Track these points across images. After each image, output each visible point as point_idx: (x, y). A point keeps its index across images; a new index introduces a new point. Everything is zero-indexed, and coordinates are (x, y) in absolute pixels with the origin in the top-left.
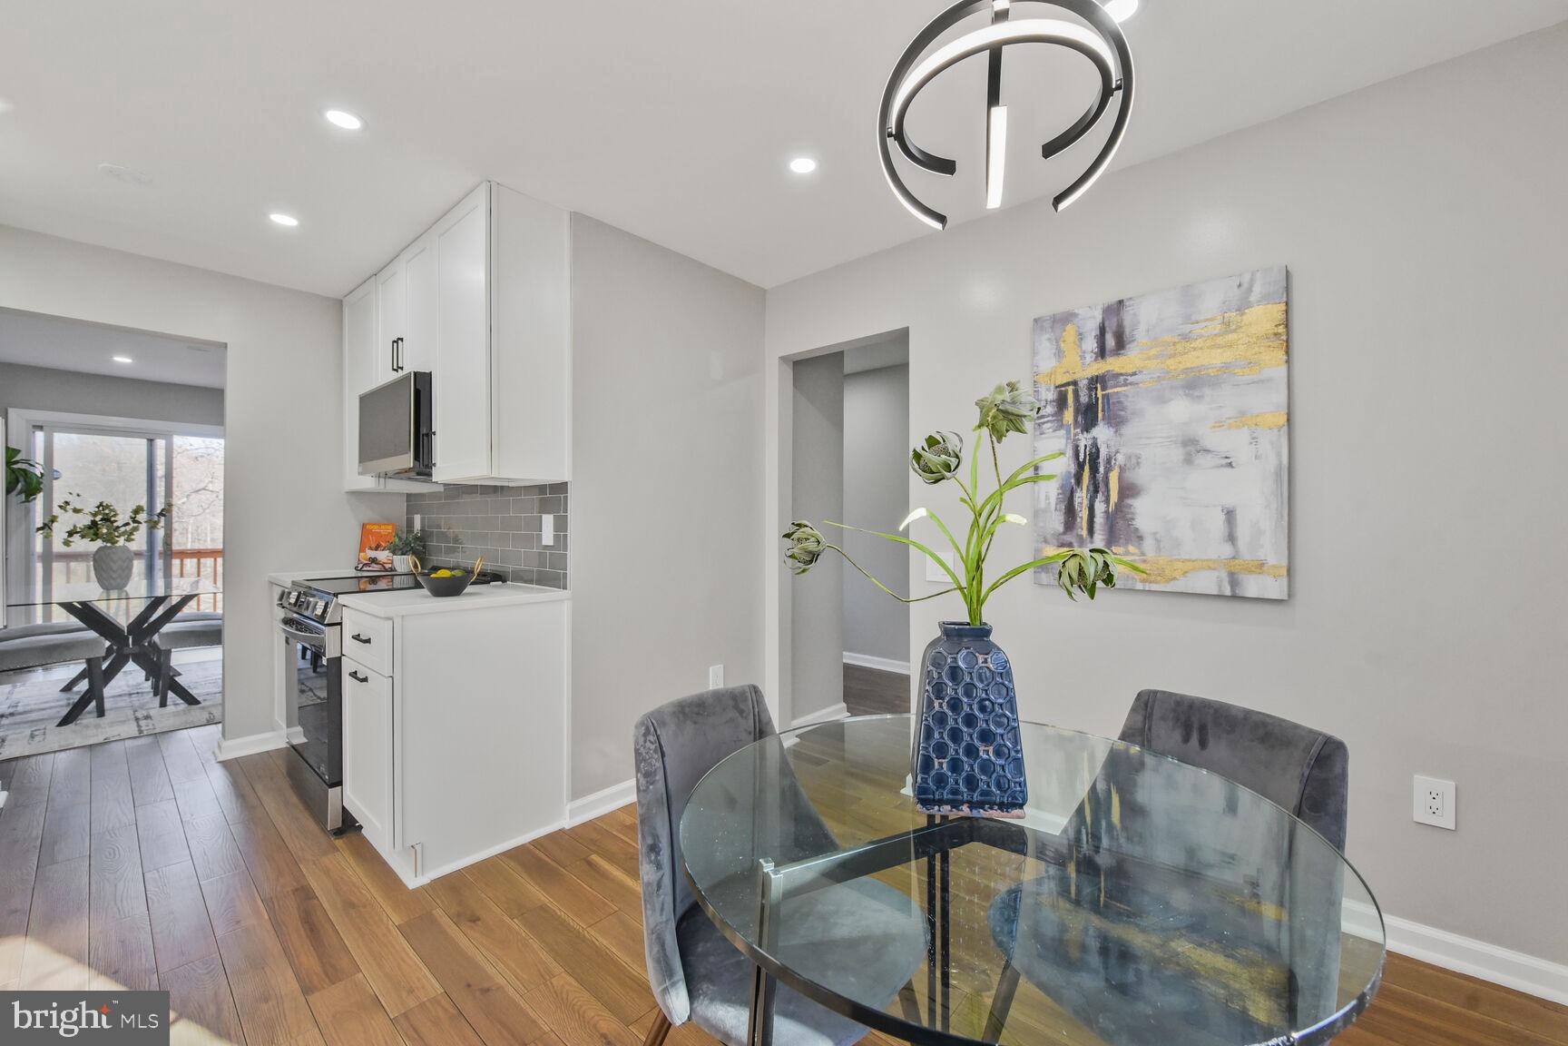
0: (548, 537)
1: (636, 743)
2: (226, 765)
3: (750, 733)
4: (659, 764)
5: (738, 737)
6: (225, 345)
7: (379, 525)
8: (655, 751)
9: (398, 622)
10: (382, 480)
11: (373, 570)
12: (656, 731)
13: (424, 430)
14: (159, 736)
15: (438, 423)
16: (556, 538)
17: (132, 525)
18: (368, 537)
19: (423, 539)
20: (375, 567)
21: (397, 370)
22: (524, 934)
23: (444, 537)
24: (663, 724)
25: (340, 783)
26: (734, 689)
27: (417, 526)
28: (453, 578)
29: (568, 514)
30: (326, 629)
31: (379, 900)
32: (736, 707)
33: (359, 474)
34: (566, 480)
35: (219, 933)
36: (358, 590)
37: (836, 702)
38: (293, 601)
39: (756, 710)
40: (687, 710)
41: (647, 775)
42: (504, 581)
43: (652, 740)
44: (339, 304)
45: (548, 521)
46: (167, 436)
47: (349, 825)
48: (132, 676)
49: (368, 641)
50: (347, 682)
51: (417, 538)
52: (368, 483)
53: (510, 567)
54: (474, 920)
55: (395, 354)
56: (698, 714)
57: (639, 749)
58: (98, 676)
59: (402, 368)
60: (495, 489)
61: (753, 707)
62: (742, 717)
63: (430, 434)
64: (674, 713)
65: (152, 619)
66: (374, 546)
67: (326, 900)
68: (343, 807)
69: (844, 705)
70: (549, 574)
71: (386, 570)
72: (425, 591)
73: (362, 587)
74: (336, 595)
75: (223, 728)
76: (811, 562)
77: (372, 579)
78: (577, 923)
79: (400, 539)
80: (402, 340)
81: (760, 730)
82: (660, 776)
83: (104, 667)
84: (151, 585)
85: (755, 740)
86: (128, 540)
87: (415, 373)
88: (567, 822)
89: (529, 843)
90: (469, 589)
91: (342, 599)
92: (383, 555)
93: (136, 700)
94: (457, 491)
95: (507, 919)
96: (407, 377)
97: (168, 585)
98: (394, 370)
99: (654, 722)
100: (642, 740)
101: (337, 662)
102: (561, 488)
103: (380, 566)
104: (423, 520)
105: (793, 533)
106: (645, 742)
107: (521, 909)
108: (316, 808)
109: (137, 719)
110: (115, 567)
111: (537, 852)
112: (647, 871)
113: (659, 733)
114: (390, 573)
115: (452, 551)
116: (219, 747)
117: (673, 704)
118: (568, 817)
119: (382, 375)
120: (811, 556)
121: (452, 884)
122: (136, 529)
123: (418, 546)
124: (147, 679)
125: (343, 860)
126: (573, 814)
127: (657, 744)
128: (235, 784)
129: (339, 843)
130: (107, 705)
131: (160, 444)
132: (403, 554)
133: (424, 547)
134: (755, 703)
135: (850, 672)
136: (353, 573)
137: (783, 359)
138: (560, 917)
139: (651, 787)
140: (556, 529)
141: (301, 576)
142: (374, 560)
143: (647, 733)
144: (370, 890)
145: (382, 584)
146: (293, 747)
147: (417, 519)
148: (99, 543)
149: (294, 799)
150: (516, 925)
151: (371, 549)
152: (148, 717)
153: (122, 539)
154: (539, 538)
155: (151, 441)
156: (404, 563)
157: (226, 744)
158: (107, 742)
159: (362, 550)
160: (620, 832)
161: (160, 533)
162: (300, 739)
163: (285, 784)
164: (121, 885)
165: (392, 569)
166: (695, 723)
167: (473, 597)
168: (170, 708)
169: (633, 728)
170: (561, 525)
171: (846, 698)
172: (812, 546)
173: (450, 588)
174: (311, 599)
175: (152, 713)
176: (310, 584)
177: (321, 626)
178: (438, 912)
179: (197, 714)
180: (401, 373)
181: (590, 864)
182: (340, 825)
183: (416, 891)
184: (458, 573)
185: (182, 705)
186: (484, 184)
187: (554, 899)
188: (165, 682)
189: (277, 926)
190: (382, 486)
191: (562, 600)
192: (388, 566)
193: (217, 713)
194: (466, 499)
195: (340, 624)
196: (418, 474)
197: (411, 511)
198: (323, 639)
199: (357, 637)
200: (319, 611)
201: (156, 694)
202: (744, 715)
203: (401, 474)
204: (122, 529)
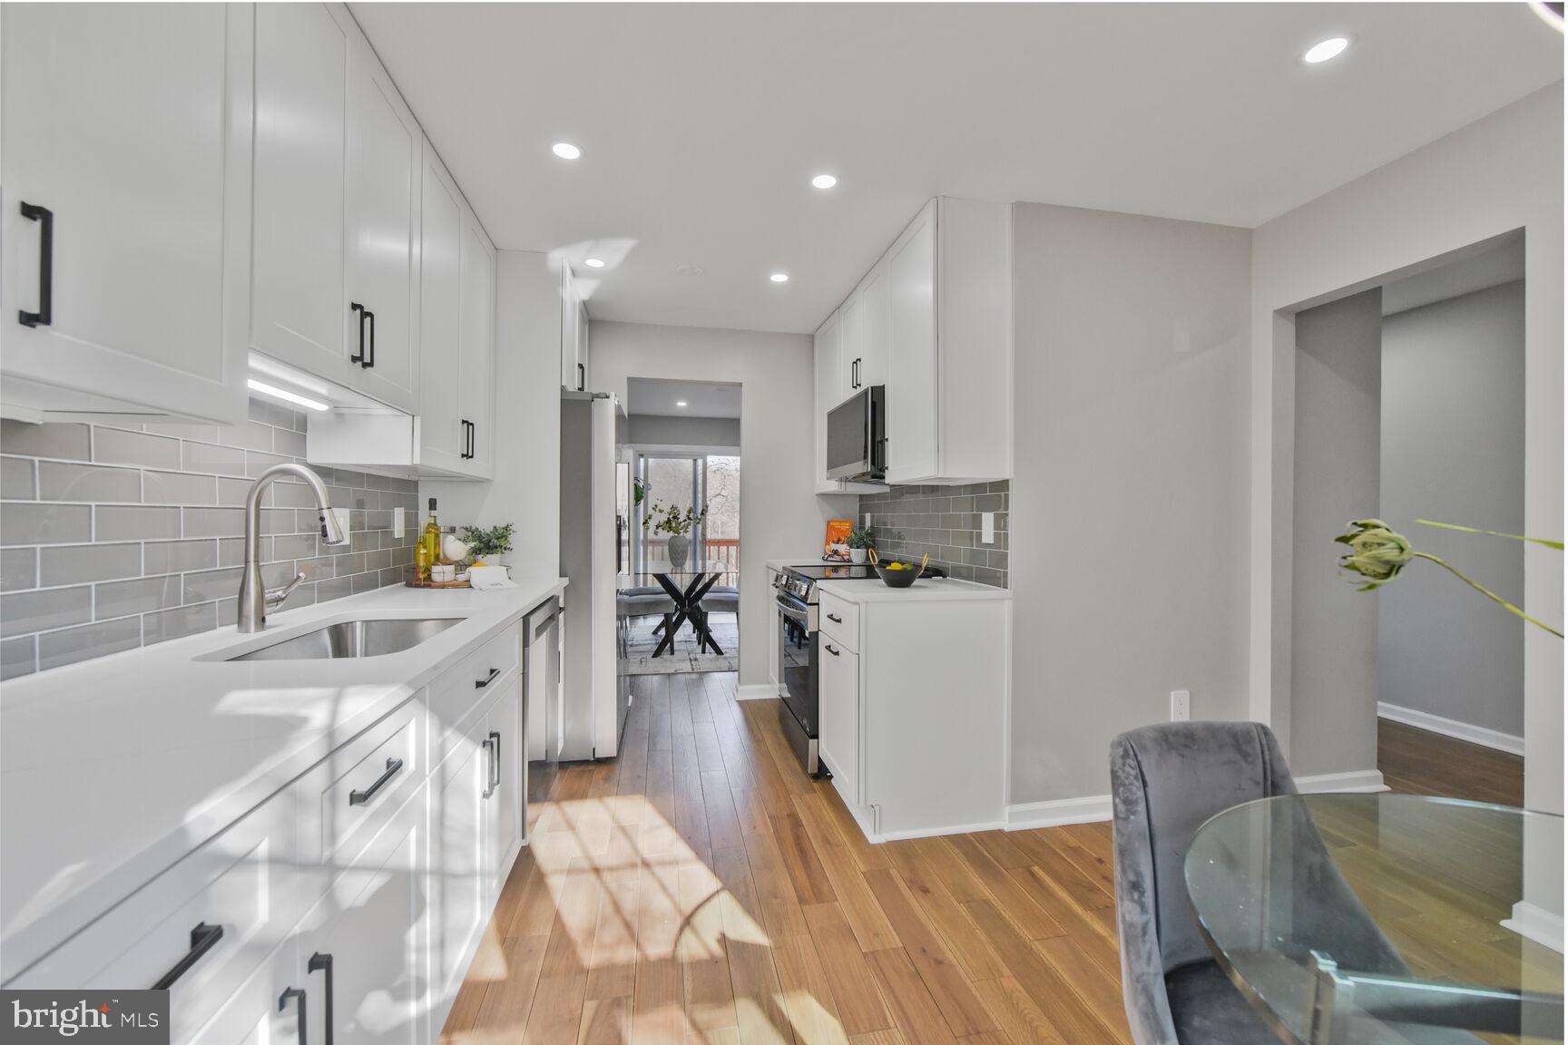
0: (988, 535)
1: (1113, 764)
2: (741, 704)
3: (1258, 783)
4: (1140, 794)
5: (1239, 785)
6: (741, 384)
7: (840, 522)
8: (1136, 778)
9: (863, 606)
10: (843, 483)
11: (835, 561)
12: (1136, 755)
13: (878, 438)
14: (703, 674)
15: (890, 432)
16: (997, 536)
17: (688, 521)
18: (832, 534)
19: (872, 534)
20: (838, 558)
21: (856, 387)
22: (970, 922)
23: (888, 532)
24: (1144, 749)
25: (816, 736)
26: (1233, 724)
27: (868, 523)
28: (904, 571)
29: (1010, 512)
30: (808, 608)
31: (848, 844)
32: (1237, 747)
33: (827, 479)
34: (1007, 477)
35: (745, 833)
36: (823, 577)
37: (1366, 767)
38: (784, 582)
39: (1267, 758)
40: (1171, 739)
41: (1127, 802)
42: (944, 576)
43: (1133, 765)
44: (811, 338)
45: (988, 519)
46: (704, 458)
47: (822, 774)
48: (686, 630)
49: (839, 621)
50: (823, 653)
51: (868, 534)
52: (833, 486)
53: (950, 563)
54: (925, 891)
55: (855, 374)
56: (1186, 746)
57: (1116, 772)
58: (671, 626)
59: (860, 385)
60: (933, 489)
61: (1263, 752)
62: (1246, 761)
63: (883, 441)
64: (1156, 739)
65: (697, 589)
66: (835, 540)
67: (809, 829)
68: (819, 757)
69: (1379, 773)
70: (989, 571)
71: (845, 561)
72: (881, 581)
73: (827, 574)
74: (815, 580)
75: (739, 675)
76: (1387, 575)
77: (836, 569)
78: (1026, 934)
79: (856, 534)
80: (860, 360)
81: (1273, 783)
82: (1141, 808)
83: (674, 619)
84: (695, 565)
85: (1265, 795)
86: (686, 532)
87: (872, 388)
88: (1007, 826)
89: (970, 834)
90: (917, 582)
91: (819, 584)
92: (843, 548)
93: (688, 645)
94: (901, 490)
95: (956, 903)
96: (866, 392)
97: (704, 566)
98: (854, 387)
99: (1133, 744)
100: (1119, 762)
101: (815, 635)
102: (1003, 485)
103: (839, 557)
104: (872, 517)
105: (1354, 536)
106: (1124, 765)
107: (967, 897)
108: (801, 754)
109: (691, 660)
110: (679, 551)
111: (978, 845)
112: (1127, 910)
113: (1140, 758)
114: (848, 564)
115: (896, 546)
116: (737, 690)
117: (1154, 729)
118: (1010, 819)
119: (845, 393)
120: (1388, 567)
121: (904, 849)
122: (689, 524)
123: (867, 540)
124: (694, 632)
125: (818, 800)
126: (1013, 817)
127: (1138, 771)
128: (747, 719)
129: (816, 785)
130: (676, 647)
131: (700, 462)
132: (858, 548)
133: (874, 541)
134: (1266, 747)
135: (1387, 730)
136: (821, 562)
137: (1281, 313)
138: (1005, 918)
139: (1132, 817)
140: (997, 526)
141: (789, 563)
142: (836, 552)
143: (1125, 756)
144: (841, 836)
145: (842, 573)
146: (783, 698)
147: (868, 516)
148: (671, 534)
149: (784, 741)
150: (962, 909)
151: (834, 542)
152: (696, 659)
153: (682, 531)
154: (979, 536)
155: (695, 460)
156: (857, 555)
157: (741, 688)
158: (676, 673)
159: (827, 543)
160: (1064, 852)
161: (700, 526)
162: (787, 695)
163: (777, 727)
164: (688, 777)
165: (850, 561)
166: (1183, 756)
167: (921, 590)
168: (707, 655)
169: (1109, 746)
170: (1001, 522)
171: (1382, 764)
172: (1390, 553)
173: (901, 580)
174: (798, 582)
175: (698, 656)
176: (793, 569)
177: (803, 604)
178: (894, 872)
179: (723, 663)
180: (859, 390)
181: (1032, 874)
182: (816, 771)
183: (874, 847)
184: (908, 567)
185: (714, 655)
186: (932, 201)
187: (999, 899)
188: (705, 637)
189: (780, 841)
190: (843, 489)
191: (1003, 599)
192: (846, 558)
193: (734, 663)
194: (908, 499)
195: (818, 604)
196: (873, 477)
197: (863, 510)
198: (806, 616)
199: (830, 617)
200: (803, 593)
201: (699, 644)
202: (1250, 759)
203: (859, 478)
204: (683, 524)
